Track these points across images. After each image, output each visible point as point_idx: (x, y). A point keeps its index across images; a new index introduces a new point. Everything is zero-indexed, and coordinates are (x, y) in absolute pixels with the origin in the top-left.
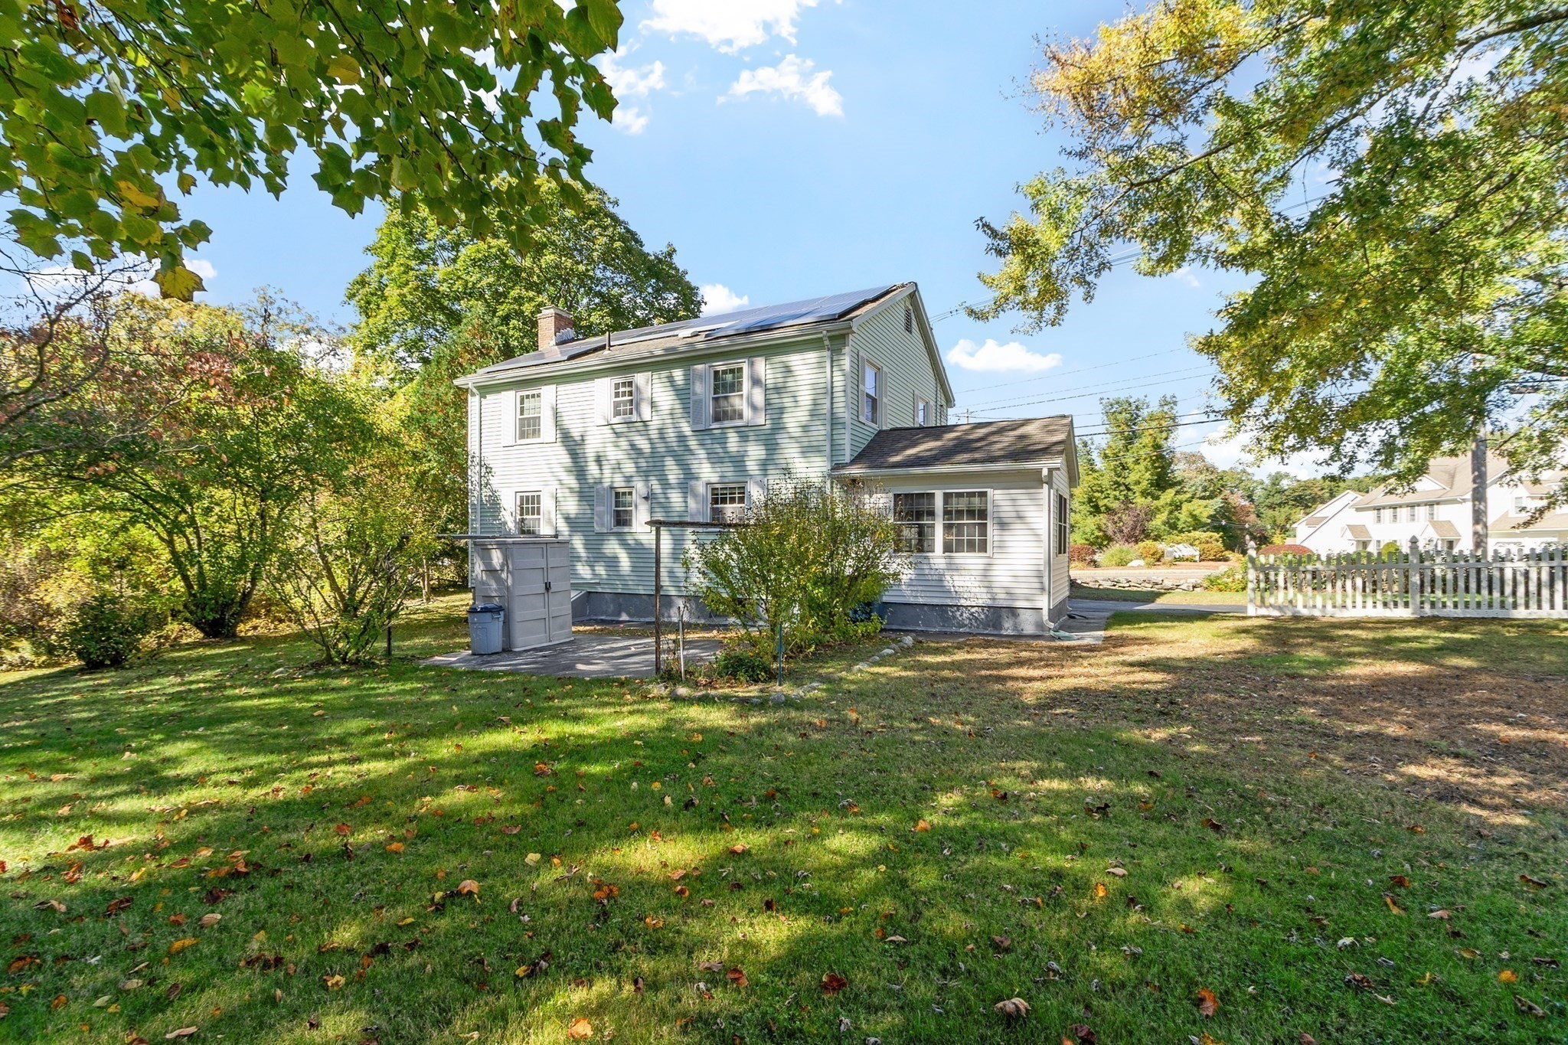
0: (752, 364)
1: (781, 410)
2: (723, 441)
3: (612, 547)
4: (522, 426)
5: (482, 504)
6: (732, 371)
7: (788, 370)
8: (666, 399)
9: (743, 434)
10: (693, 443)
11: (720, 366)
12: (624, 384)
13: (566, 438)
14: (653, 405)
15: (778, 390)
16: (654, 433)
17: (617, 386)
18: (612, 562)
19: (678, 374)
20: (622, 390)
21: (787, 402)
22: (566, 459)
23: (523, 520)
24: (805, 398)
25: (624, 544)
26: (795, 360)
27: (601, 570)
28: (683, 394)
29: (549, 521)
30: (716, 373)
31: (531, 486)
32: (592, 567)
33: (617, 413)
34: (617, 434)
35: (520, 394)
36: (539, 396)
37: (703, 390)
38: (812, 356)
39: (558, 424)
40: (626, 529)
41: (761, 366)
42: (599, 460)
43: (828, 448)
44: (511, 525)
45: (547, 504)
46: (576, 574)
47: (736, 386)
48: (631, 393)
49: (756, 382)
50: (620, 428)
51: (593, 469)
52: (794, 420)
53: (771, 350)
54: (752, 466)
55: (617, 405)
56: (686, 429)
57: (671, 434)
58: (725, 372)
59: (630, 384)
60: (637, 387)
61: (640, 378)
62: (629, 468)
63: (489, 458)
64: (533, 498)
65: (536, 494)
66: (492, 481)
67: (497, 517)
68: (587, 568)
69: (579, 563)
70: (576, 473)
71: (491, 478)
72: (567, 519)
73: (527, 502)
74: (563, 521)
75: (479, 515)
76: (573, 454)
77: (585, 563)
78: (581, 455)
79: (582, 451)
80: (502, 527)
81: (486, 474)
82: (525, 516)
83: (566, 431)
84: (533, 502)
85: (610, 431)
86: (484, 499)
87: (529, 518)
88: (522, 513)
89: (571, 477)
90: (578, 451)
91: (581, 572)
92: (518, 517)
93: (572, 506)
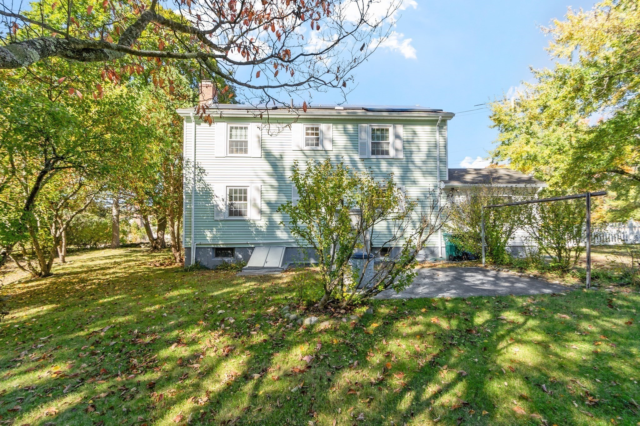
0: (395, 127)
1: (411, 152)
2: (378, 166)
4: (231, 145)
5: (196, 193)
6: (382, 130)
7: (414, 133)
8: (341, 140)
9: (391, 162)
10: (360, 165)
11: (376, 126)
12: (312, 129)
13: (268, 155)
14: (333, 141)
15: (408, 142)
16: (332, 158)
17: (308, 129)
19: (350, 127)
20: (310, 132)
21: (414, 148)
22: (269, 168)
23: (232, 204)
24: (424, 148)
26: (419, 129)
28: (354, 139)
29: (255, 205)
30: (373, 130)
31: (238, 183)
32: (288, 233)
33: (307, 145)
34: (307, 156)
35: (229, 126)
36: (246, 128)
37: (366, 137)
38: (428, 128)
39: (262, 147)
41: (400, 129)
43: (438, 173)
44: (222, 206)
45: (252, 194)
46: (276, 238)
47: (384, 137)
48: (317, 134)
49: (397, 137)
50: (308, 153)
51: (289, 175)
52: (418, 158)
53: (406, 122)
54: (396, 180)
55: (307, 140)
56: (357, 157)
57: (346, 159)
58: (378, 130)
59: (317, 129)
60: (322, 132)
61: (323, 127)
63: (202, 163)
64: (241, 190)
65: (243, 188)
66: (205, 178)
67: (209, 202)
68: (285, 233)
69: (279, 231)
70: (276, 177)
71: (204, 176)
72: (269, 204)
73: (236, 193)
74: (266, 205)
75: (193, 200)
76: (274, 165)
77: (283, 230)
78: (280, 167)
79: (281, 164)
80: (215, 208)
81: (200, 174)
82: (234, 202)
83: (268, 151)
84: (241, 193)
85: (302, 154)
86: (197, 189)
87: (238, 204)
88: (231, 200)
89: (272, 179)
90: (278, 164)
91: (280, 236)
92: (228, 202)
93: (272, 196)
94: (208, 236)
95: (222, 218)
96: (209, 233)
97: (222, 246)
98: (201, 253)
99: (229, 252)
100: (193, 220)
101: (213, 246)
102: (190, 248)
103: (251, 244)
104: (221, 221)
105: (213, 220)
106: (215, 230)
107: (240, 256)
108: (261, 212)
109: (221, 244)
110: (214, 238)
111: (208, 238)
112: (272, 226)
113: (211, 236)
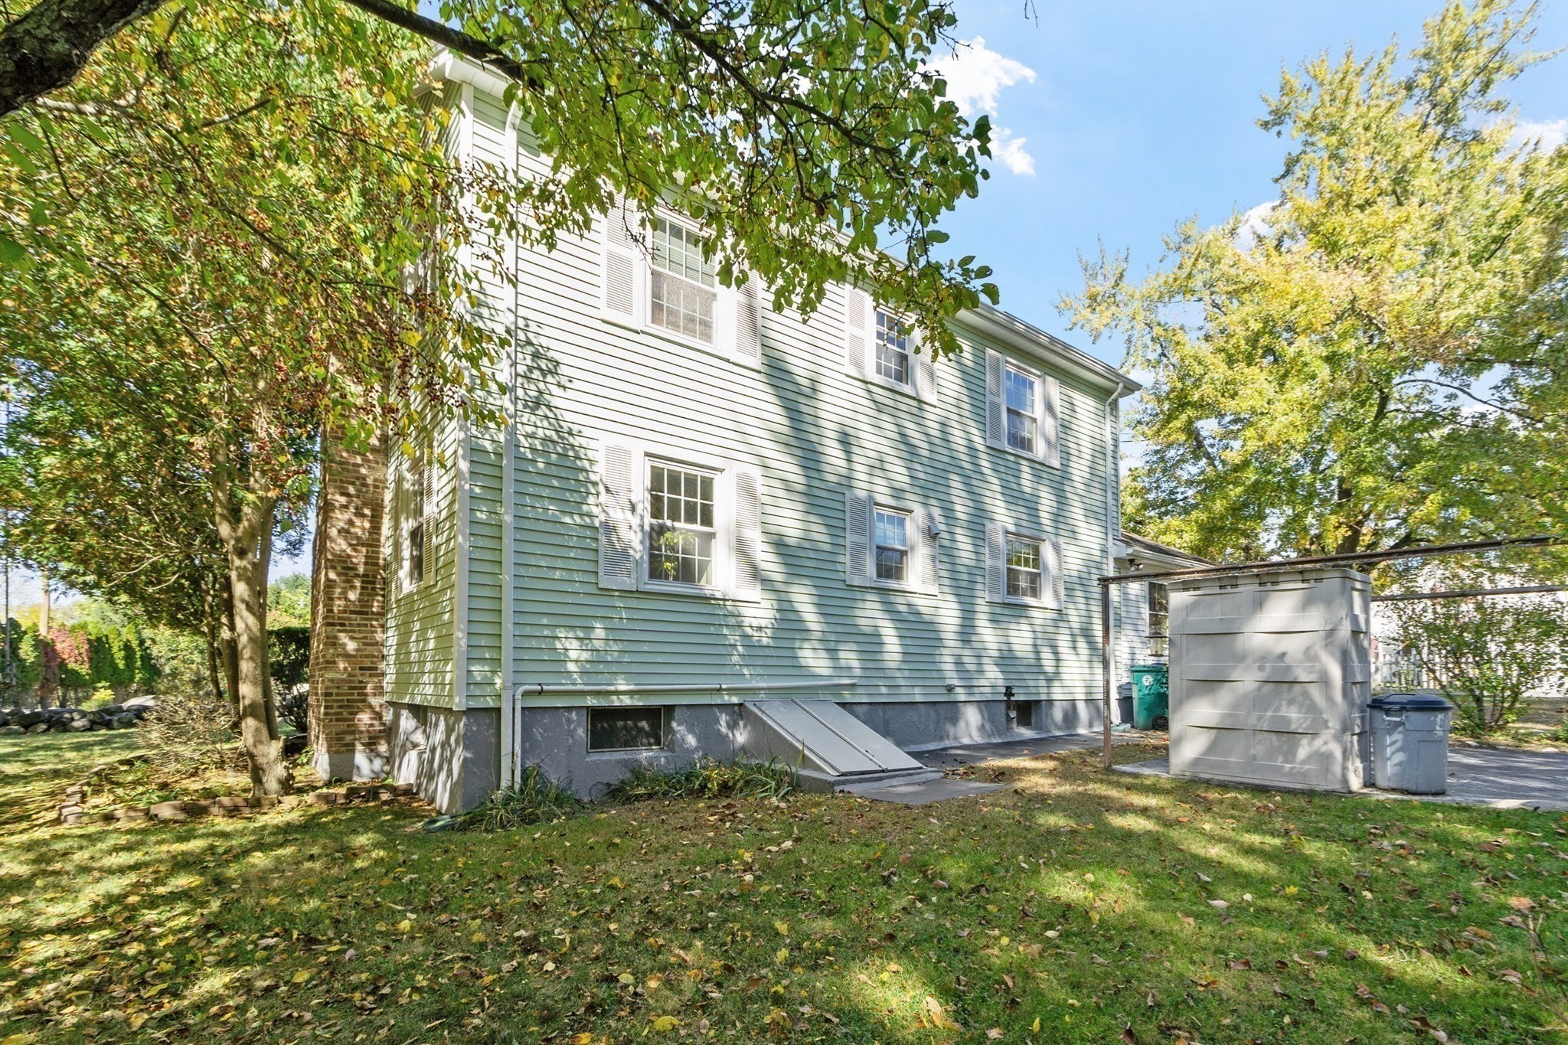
0: (1045, 382)
2: (1018, 477)
3: (870, 613)
4: (655, 292)
5: (520, 457)
9: (1037, 471)
10: (985, 463)
12: (891, 323)
13: (776, 371)
14: (934, 380)
16: (933, 428)
17: (880, 319)
18: (871, 644)
20: (885, 329)
22: (777, 416)
23: (660, 530)
25: (890, 609)
27: (849, 657)
30: (1008, 375)
31: (687, 450)
32: (833, 653)
33: (880, 369)
34: (879, 407)
39: (762, 334)
40: (893, 584)
41: (1056, 392)
42: (846, 441)
45: (726, 503)
46: (799, 669)
47: (1025, 401)
49: (1049, 408)
50: (880, 395)
51: (833, 454)
54: (1045, 520)
56: (978, 441)
57: (958, 437)
62: (899, 472)
63: (546, 331)
64: (691, 481)
65: (700, 473)
66: (558, 398)
67: (576, 507)
68: (823, 654)
69: (806, 645)
70: (799, 452)
71: (555, 390)
72: (779, 544)
73: (674, 487)
74: (768, 548)
75: (509, 488)
76: (793, 413)
77: (817, 645)
78: (808, 419)
79: (811, 411)
80: (603, 539)
81: (536, 374)
82: (669, 523)
83: (777, 354)
84: (691, 491)
85: (865, 394)
86: (524, 442)
87: (683, 532)
88: (656, 513)
89: (788, 458)
90: (804, 409)
91: (811, 662)
92: (648, 520)
93: (791, 521)
94: (573, 655)
95: (629, 583)
96: (575, 644)
97: (627, 701)
98: (537, 732)
99: (644, 724)
100: (507, 579)
101: (591, 701)
102: (498, 710)
103: (732, 691)
104: (625, 593)
105: (592, 589)
106: (600, 633)
107: (691, 740)
108: (756, 574)
109: (623, 692)
110: (596, 664)
111: (572, 667)
112: (788, 624)
113: (585, 656)
